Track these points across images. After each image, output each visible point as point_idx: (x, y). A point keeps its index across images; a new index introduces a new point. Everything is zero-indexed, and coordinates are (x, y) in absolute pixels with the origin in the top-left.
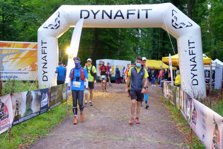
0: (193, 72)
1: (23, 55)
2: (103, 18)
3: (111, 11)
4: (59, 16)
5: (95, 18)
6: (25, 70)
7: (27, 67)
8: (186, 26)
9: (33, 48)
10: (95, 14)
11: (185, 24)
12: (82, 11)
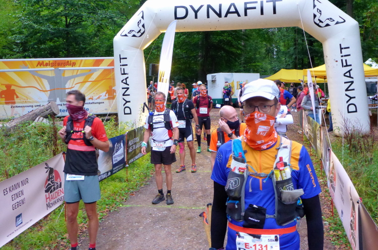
0: (348, 93)
1: (95, 76)
2: (208, 17)
3: (220, 6)
4: (143, 17)
5: (196, 17)
6: (99, 98)
7: (101, 95)
8: (335, 22)
9: (108, 66)
10: (196, 12)
11: (334, 21)
12: (176, 8)
